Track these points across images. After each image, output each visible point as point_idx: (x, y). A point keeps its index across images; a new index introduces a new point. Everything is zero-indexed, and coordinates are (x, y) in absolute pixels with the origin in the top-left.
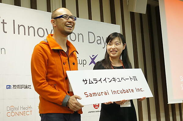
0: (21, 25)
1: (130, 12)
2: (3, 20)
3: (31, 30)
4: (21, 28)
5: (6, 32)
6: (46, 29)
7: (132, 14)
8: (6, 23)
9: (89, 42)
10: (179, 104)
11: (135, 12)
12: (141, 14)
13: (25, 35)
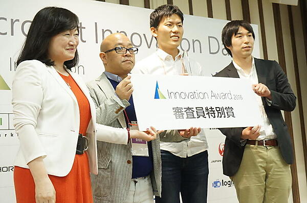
0: (106, 30)
1: (273, 3)
4: (107, 34)
5: (85, 42)
6: (144, 35)
7: (276, 7)
8: (84, 28)
9: (211, 53)
11: (280, 3)
12: (289, 7)
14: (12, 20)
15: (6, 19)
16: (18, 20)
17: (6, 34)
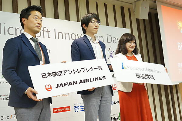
0: (60, 32)
1: (136, 19)
2: (48, 29)
3: (67, 35)
4: (60, 34)
5: (50, 38)
6: (77, 34)
7: (138, 20)
8: (50, 31)
9: (108, 42)
10: (175, 85)
11: (140, 18)
12: (144, 20)
13: (63, 39)
14: (16, 28)
15: (13, 28)
16: (19, 28)
17: (13, 35)
